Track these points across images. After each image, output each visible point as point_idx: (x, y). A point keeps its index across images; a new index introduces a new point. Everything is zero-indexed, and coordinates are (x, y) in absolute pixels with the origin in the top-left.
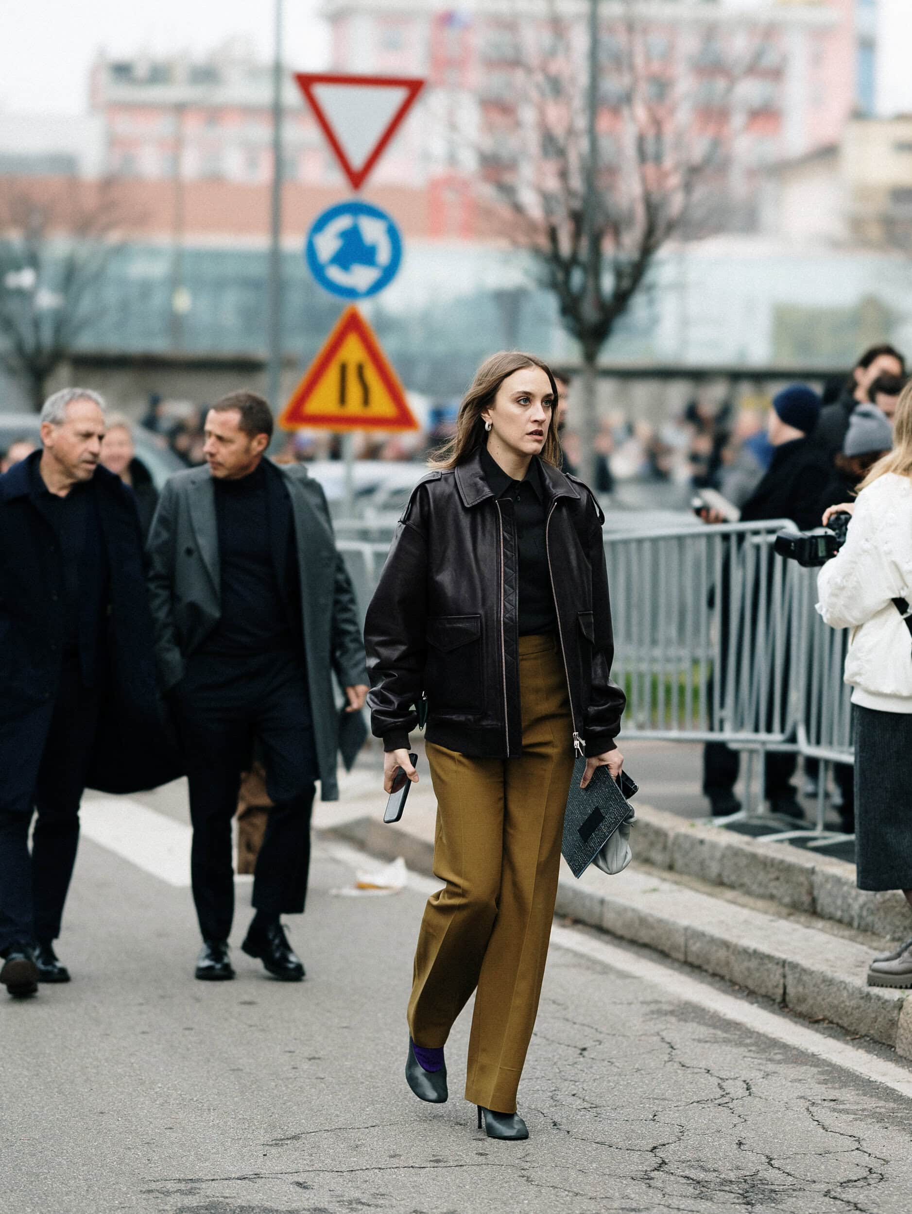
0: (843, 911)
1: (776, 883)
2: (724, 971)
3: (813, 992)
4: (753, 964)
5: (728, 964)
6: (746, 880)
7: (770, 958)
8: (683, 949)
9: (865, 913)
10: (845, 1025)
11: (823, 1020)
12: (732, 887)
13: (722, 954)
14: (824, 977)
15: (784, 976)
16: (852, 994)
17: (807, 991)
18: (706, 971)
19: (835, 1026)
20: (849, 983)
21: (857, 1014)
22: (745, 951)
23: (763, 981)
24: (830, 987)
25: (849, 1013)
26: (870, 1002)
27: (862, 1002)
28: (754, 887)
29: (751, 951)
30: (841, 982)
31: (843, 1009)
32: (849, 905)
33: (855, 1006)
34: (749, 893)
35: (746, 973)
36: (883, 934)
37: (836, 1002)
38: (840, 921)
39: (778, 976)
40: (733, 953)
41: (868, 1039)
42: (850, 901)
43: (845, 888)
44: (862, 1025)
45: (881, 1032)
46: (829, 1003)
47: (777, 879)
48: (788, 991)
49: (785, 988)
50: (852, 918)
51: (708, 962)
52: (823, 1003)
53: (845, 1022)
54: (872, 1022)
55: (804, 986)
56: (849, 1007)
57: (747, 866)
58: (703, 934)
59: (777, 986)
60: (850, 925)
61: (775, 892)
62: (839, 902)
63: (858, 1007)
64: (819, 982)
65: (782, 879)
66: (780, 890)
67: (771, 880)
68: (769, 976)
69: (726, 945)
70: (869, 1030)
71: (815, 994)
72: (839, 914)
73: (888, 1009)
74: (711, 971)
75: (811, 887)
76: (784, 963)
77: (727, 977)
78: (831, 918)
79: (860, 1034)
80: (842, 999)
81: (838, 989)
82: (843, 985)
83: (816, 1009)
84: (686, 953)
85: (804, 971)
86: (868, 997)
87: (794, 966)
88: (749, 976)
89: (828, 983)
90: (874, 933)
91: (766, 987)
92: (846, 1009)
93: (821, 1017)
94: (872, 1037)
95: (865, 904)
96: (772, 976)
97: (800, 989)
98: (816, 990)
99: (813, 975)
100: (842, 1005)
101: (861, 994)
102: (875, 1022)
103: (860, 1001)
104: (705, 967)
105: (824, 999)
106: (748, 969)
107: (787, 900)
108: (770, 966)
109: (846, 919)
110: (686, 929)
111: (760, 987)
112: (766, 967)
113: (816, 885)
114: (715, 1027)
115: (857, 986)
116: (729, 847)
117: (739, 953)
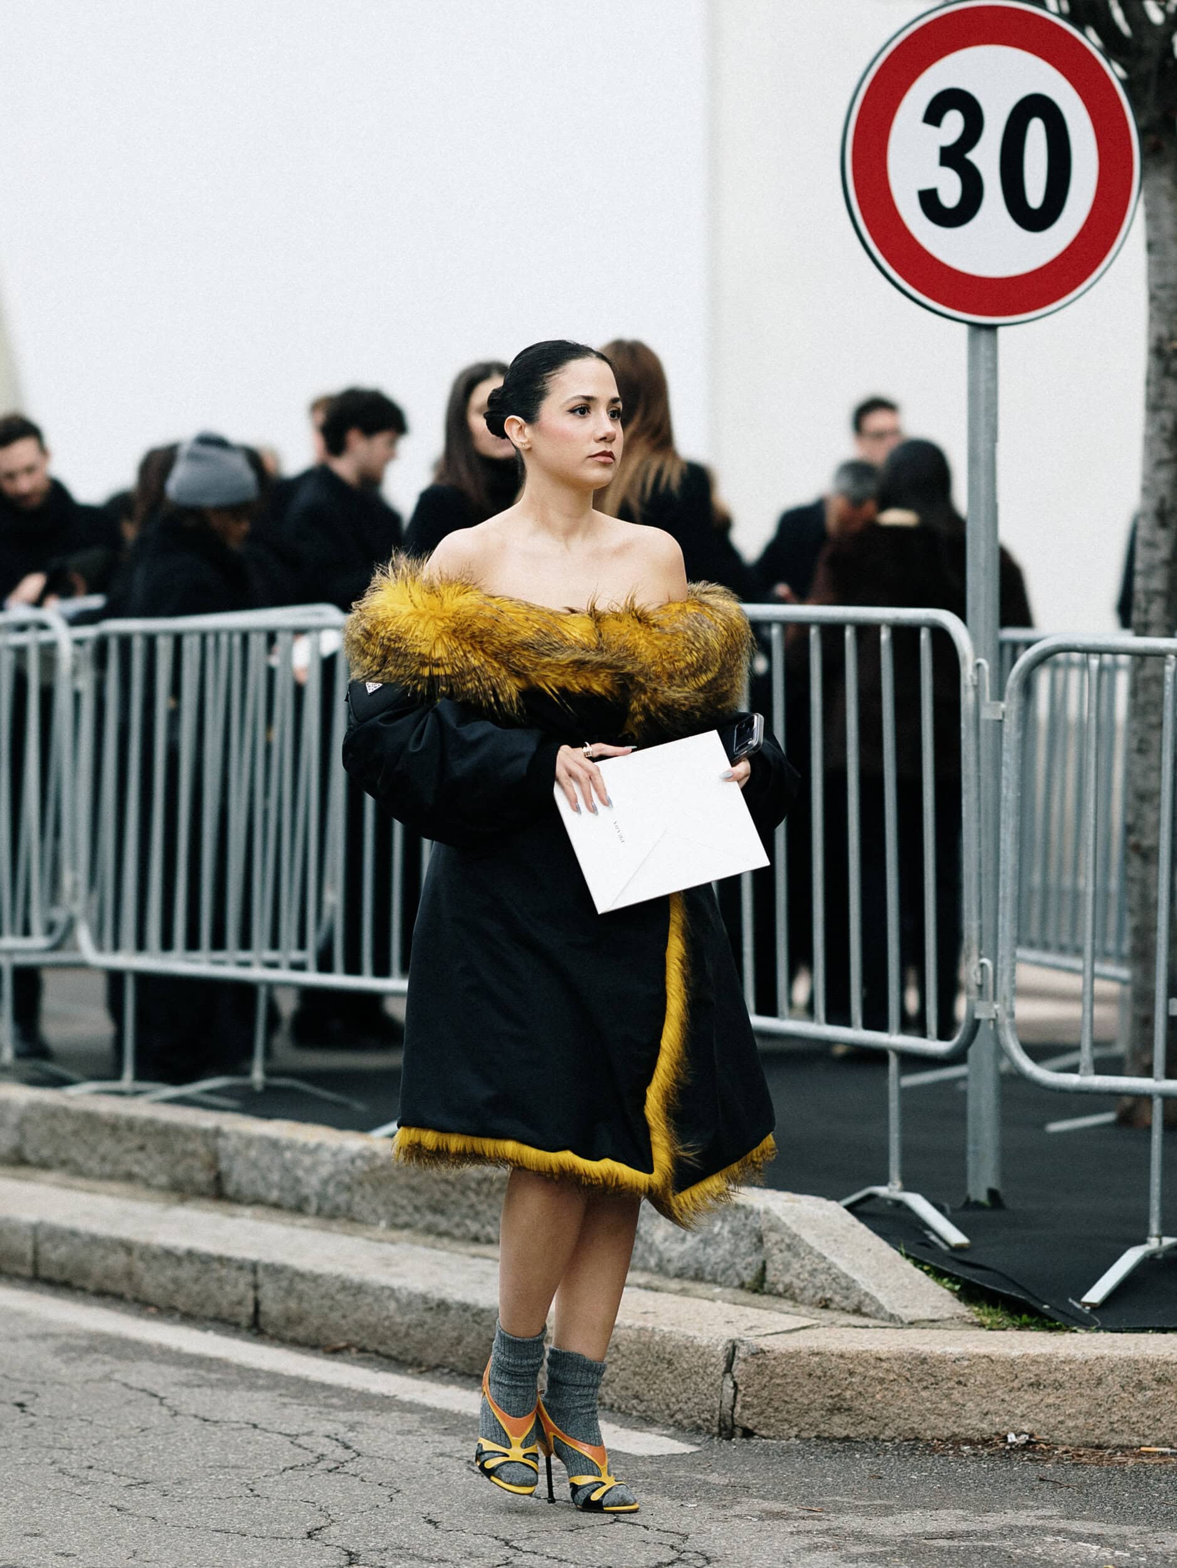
0: (282, 1189)
1: (141, 1156)
2: (123, 1287)
3: (321, 1306)
4: (186, 1272)
5: (129, 1275)
6: (76, 1153)
7: (223, 1260)
8: (29, 1256)
9: (331, 1190)
10: (394, 1353)
11: (347, 1348)
12: (44, 1165)
13: (118, 1261)
14: (343, 1282)
15: (256, 1287)
16: (409, 1304)
17: (305, 1305)
18: (83, 1289)
19: (373, 1355)
20: (399, 1289)
21: (418, 1334)
22: (168, 1254)
23: (209, 1297)
24: (359, 1297)
25: (401, 1335)
26: (446, 1315)
27: (428, 1317)
28: (93, 1164)
29: (180, 1252)
30: (383, 1288)
31: (389, 1328)
32: (297, 1180)
33: (415, 1322)
34: (80, 1172)
35: (171, 1287)
36: (371, 1218)
37: (372, 1319)
38: (277, 1206)
39: (242, 1287)
40: (142, 1258)
41: (446, 1370)
42: (300, 1173)
43: (288, 1155)
44: (430, 1350)
45: (471, 1359)
46: (356, 1321)
47: (142, 1148)
48: (262, 1308)
49: (257, 1304)
50: (305, 1200)
51: (86, 1275)
52: (343, 1322)
53: (393, 1349)
54: (452, 1345)
55: (300, 1298)
56: (402, 1324)
57: (75, 1133)
58: (74, 1233)
59: (240, 1303)
60: (299, 1209)
61: (136, 1169)
62: (275, 1177)
63: (421, 1324)
64: (333, 1291)
65: (150, 1147)
66: (149, 1165)
67: (128, 1151)
68: (221, 1288)
69: (127, 1247)
70: (445, 1357)
71: (326, 1310)
72: (274, 1195)
73: (485, 1323)
74: (91, 1287)
75: (215, 1158)
76: (254, 1267)
77: (129, 1296)
78: (257, 1201)
79: (425, 1364)
80: (385, 1314)
81: (377, 1299)
82: (387, 1293)
83: (326, 1332)
84: (35, 1264)
85: (301, 1275)
86: (442, 1307)
87: (275, 1271)
88: (177, 1291)
89: (353, 1291)
90: (353, 1220)
91: (218, 1305)
92: (396, 1328)
93: (342, 1344)
94: (451, 1367)
95: (332, 1176)
96: (228, 1288)
97: (293, 1304)
98: (327, 1303)
99: (320, 1281)
100: (387, 1323)
101: (426, 1303)
102: (458, 1344)
103: (425, 1314)
104: (78, 1282)
105: (344, 1317)
106: (175, 1281)
107: (162, 1179)
108: (224, 1272)
109: (291, 1200)
110: (35, 1228)
111: (202, 1306)
112: (215, 1275)
113: (222, 1154)
114: (186, 1366)
115: (417, 1291)
116: (34, 1106)
117: (155, 1257)
